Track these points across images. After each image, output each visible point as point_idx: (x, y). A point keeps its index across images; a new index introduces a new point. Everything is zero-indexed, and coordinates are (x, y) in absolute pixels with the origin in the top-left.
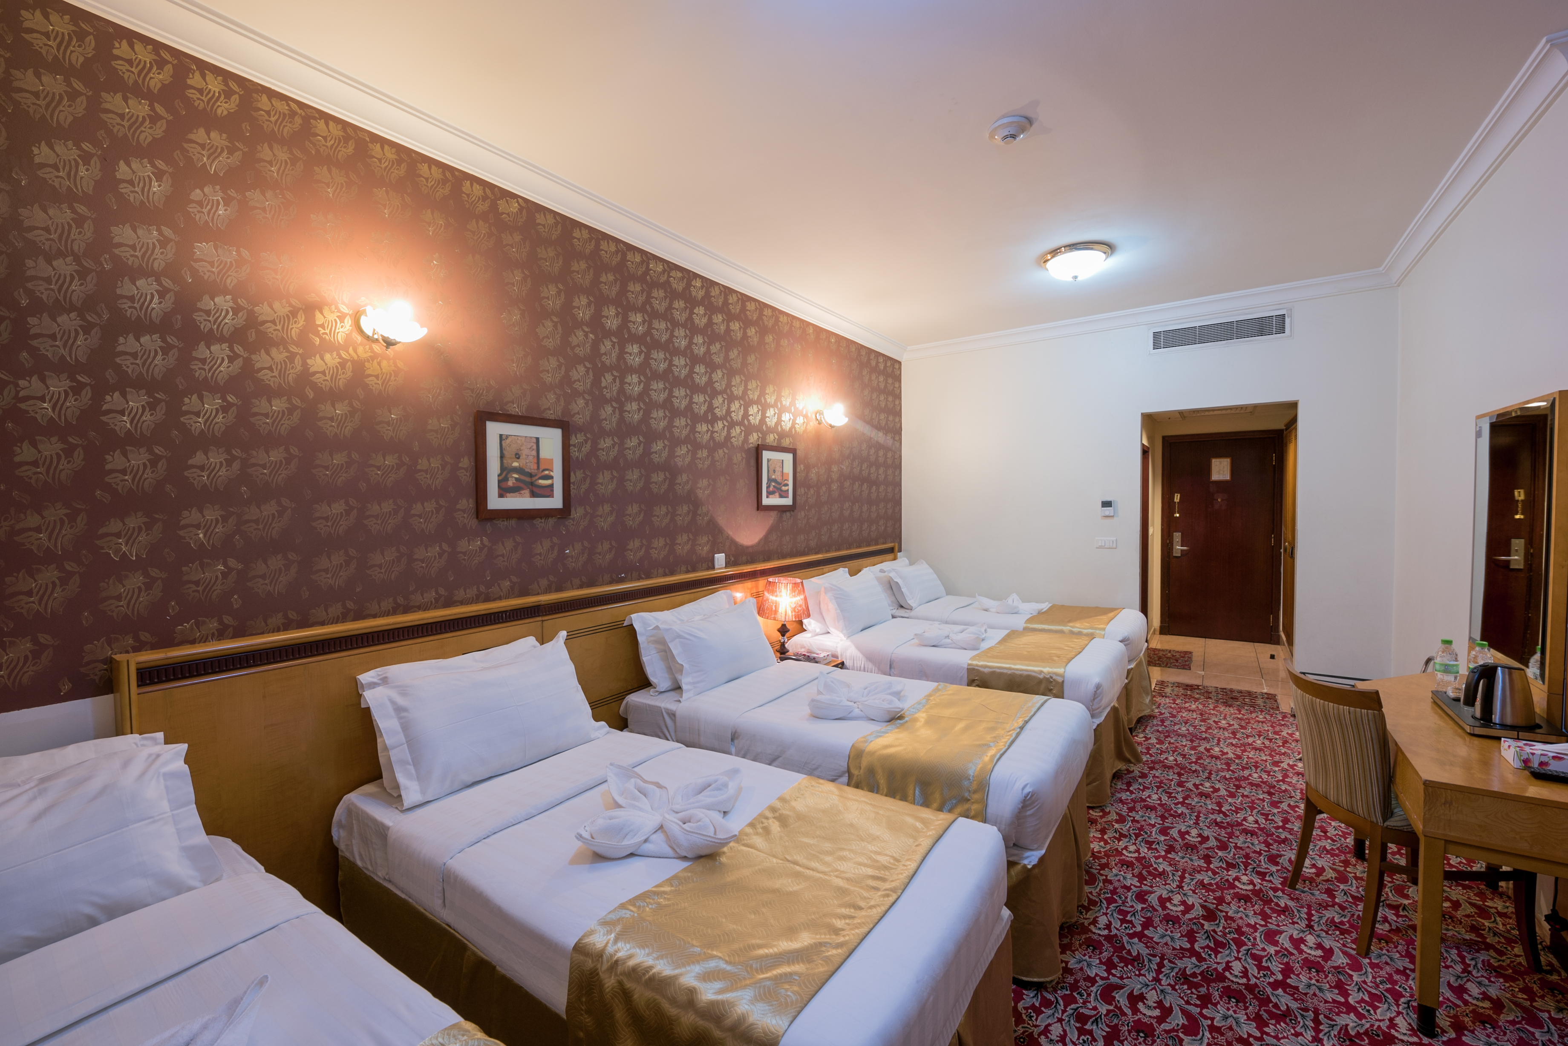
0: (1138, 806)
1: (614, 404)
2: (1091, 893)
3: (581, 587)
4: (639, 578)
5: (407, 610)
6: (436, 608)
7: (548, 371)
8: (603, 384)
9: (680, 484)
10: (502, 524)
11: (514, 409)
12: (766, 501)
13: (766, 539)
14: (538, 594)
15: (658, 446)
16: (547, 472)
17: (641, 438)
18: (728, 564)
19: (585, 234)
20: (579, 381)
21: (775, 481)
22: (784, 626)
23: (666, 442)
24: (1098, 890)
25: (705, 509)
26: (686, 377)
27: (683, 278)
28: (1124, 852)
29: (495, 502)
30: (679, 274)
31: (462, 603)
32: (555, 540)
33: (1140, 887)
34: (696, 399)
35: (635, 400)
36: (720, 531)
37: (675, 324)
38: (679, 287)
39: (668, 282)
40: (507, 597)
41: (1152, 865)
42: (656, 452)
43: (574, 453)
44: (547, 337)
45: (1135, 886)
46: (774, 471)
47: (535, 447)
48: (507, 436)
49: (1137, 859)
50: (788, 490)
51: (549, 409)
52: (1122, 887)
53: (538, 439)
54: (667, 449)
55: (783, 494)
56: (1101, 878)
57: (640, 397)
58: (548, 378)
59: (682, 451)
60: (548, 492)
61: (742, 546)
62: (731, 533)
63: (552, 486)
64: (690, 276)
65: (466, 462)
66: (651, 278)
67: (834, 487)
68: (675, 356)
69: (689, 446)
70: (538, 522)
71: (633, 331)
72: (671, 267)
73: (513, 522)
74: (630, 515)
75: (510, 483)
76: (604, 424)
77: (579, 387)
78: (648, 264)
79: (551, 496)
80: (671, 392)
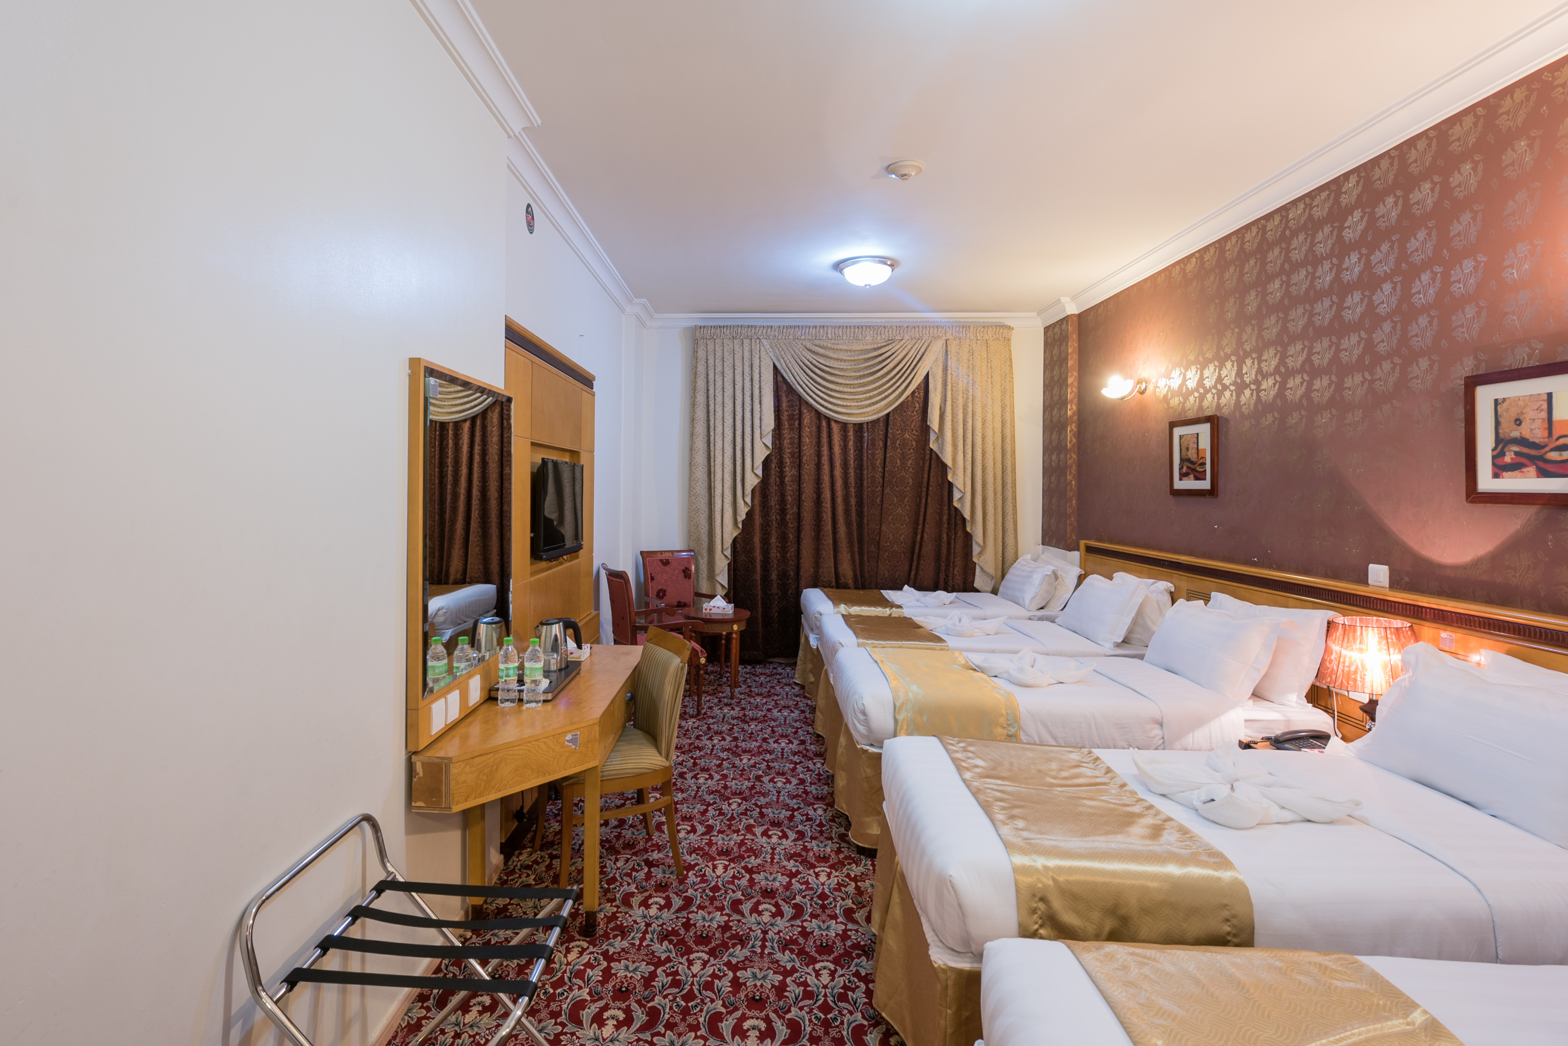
1: (1253, 387)
4: (1270, 568)
11: (1190, 415)
12: (1486, 482)
13: (1497, 560)
16: (1202, 459)
17: (1276, 415)
21: (1521, 441)
22: (1372, 701)
23: (1303, 412)
26: (1332, 321)
34: (1345, 343)
35: (1271, 375)
40: (1184, 554)
46: (1517, 421)
47: (1196, 441)
48: (1183, 435)
53: (1198, 434)
55: (1551, 468)
57: (1277, 371)
59: (1324, 418)
60: (1202, 476)
63: (1205, 470)
69: (1334, 411)
70: (1197, 499)
73: (1186, 498)
75: (1185, 470)
76: (1244, 409)
77: (1227, 381)
78: (1287, 216)
79: (1204, 479)
80: (1311, 348)
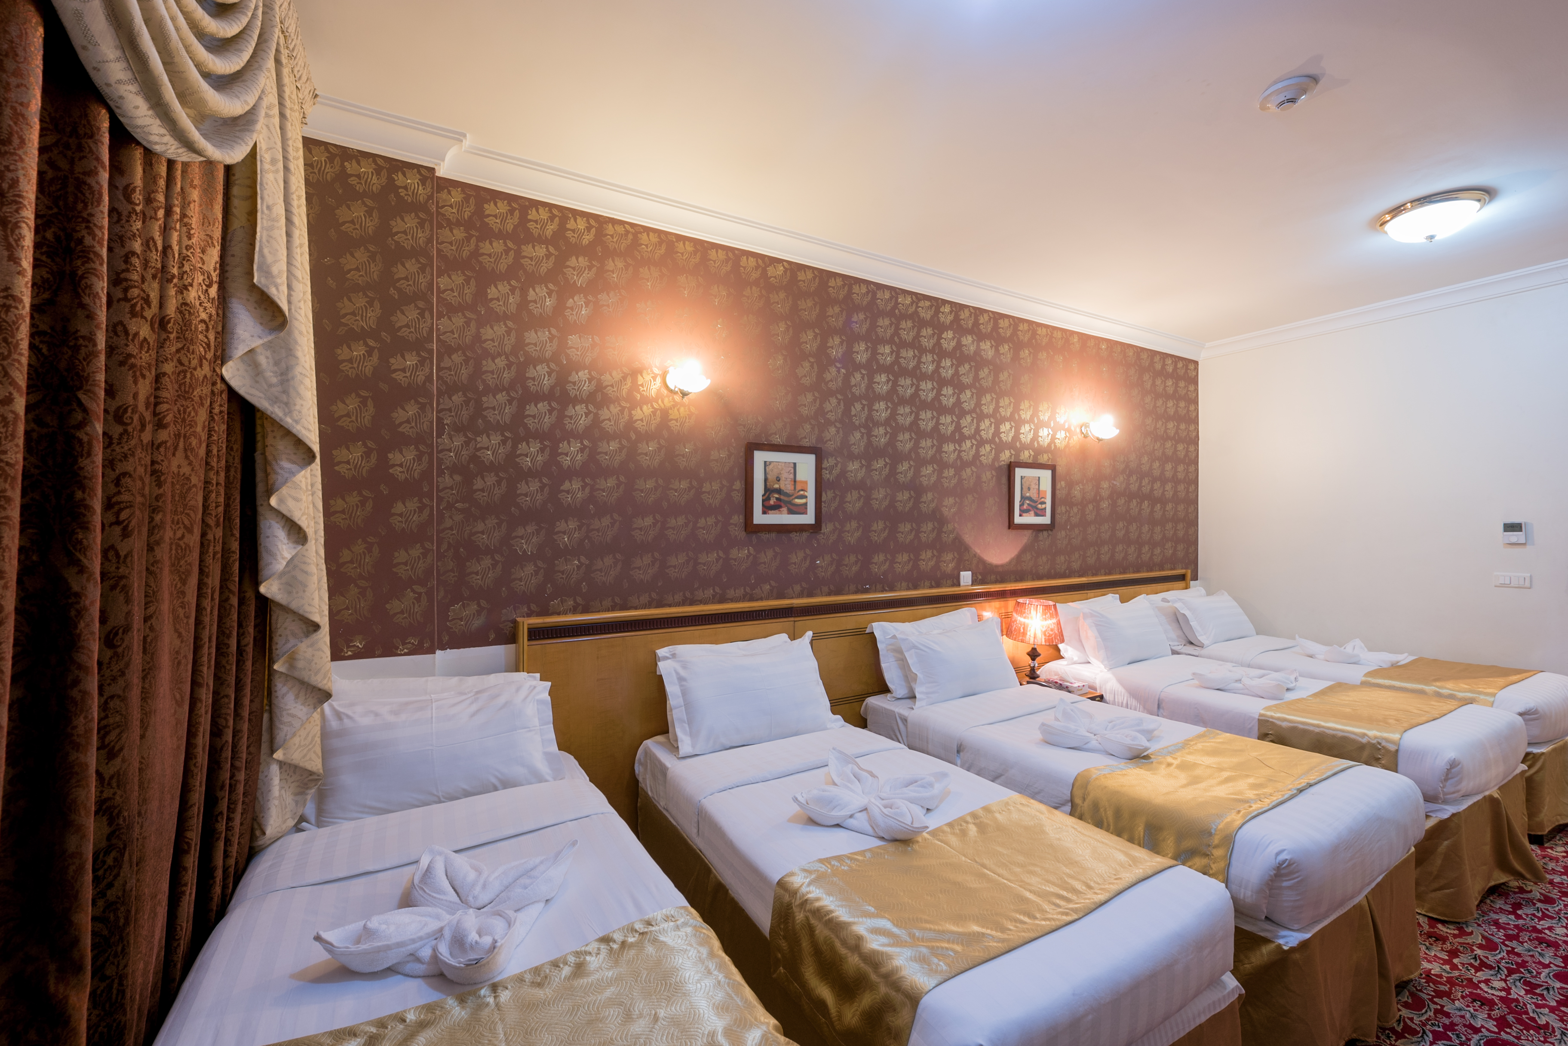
0: (1524, 936)
1: (863, 430)
2: (1411, 1019)
3: (829, 594)
4: (883, 590)
5: (692, 603)
6: (713, 603)
7: (805, 405)
8: (853, 413)
9: (925, 503)
10: (765, 536)
11: (777, 440)
12: (1018, 520)
13: (1018, 558)
14: (792, 598)
15: (903, 467)
16: (802, 493)
17: (887, 460)
18: (974, 582)
19: (839, 282)
20: (831, 411)
21: (1030, 499)
22: (1034, 649)
23: (912, 463)
24: (1423, 1018)
25: (950, 527)
26: (933, 400)
27: (931, 306)
28: (1483, 985)
29: (759, 518)
30: (928, 303)
31: (732, 600)
32: (808, 552)
33: (1499, 1033)
34: (943, 420)
35: (882, 425)
36: (967, 549)
37: (923, 351)
38: (926, 315)
39: (916, 312)
40: (767, 599)
41: (1527, 1013)
42: (901, 473)
43: (826, 475)
44: (805, 376)
45: (1488, 1030)
46: (1029, 489)
47: (792, 471)
48: (770, 463)
49: (1501, 998)
50: (1045, 509)
51: (805, 438)
52: (1465, 1026)
53: (795, 464)
54: (912, 469)
55: (1039, 512)
56: (1433, 1006)
57: (887, 422)
58: (805, 411)
59: (928, 470)
60: (802, 510)
61: (991, 565)
62: (978, 551)
63: (806, 504)
64: (937, 303)
65: (738, 485)
66: (899, 311)
67: (1104, 505)
68: (922, 381)
69: (935, 466)
70: (793, 535)
71: (881, 362)
72: (919, 297)
73: (773, 535)
74: (875, 531)
75: (772, 502)
76: (853, 448)
77: (831, 416)
78: (897, 299)
79: (805, 513)
80: (917, 415)
